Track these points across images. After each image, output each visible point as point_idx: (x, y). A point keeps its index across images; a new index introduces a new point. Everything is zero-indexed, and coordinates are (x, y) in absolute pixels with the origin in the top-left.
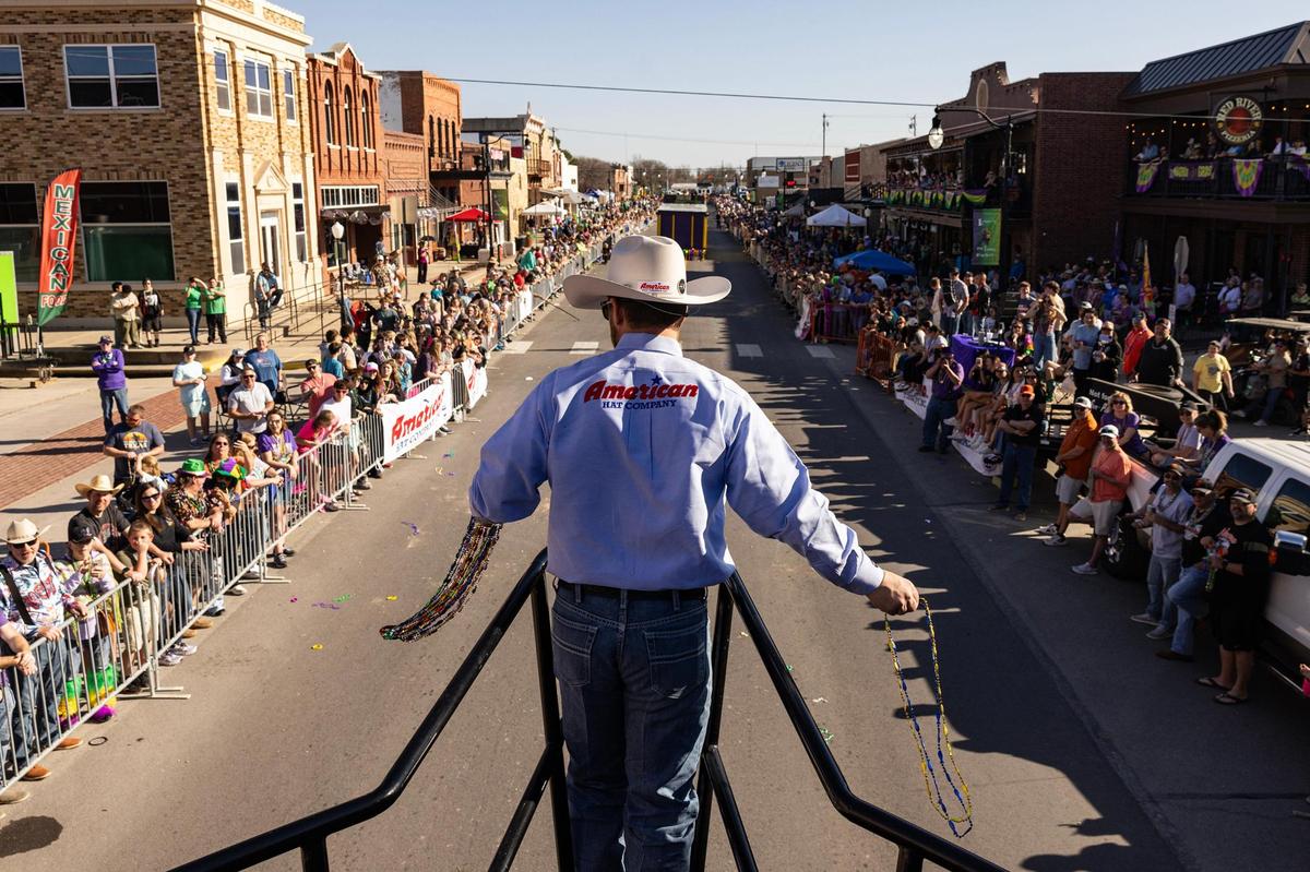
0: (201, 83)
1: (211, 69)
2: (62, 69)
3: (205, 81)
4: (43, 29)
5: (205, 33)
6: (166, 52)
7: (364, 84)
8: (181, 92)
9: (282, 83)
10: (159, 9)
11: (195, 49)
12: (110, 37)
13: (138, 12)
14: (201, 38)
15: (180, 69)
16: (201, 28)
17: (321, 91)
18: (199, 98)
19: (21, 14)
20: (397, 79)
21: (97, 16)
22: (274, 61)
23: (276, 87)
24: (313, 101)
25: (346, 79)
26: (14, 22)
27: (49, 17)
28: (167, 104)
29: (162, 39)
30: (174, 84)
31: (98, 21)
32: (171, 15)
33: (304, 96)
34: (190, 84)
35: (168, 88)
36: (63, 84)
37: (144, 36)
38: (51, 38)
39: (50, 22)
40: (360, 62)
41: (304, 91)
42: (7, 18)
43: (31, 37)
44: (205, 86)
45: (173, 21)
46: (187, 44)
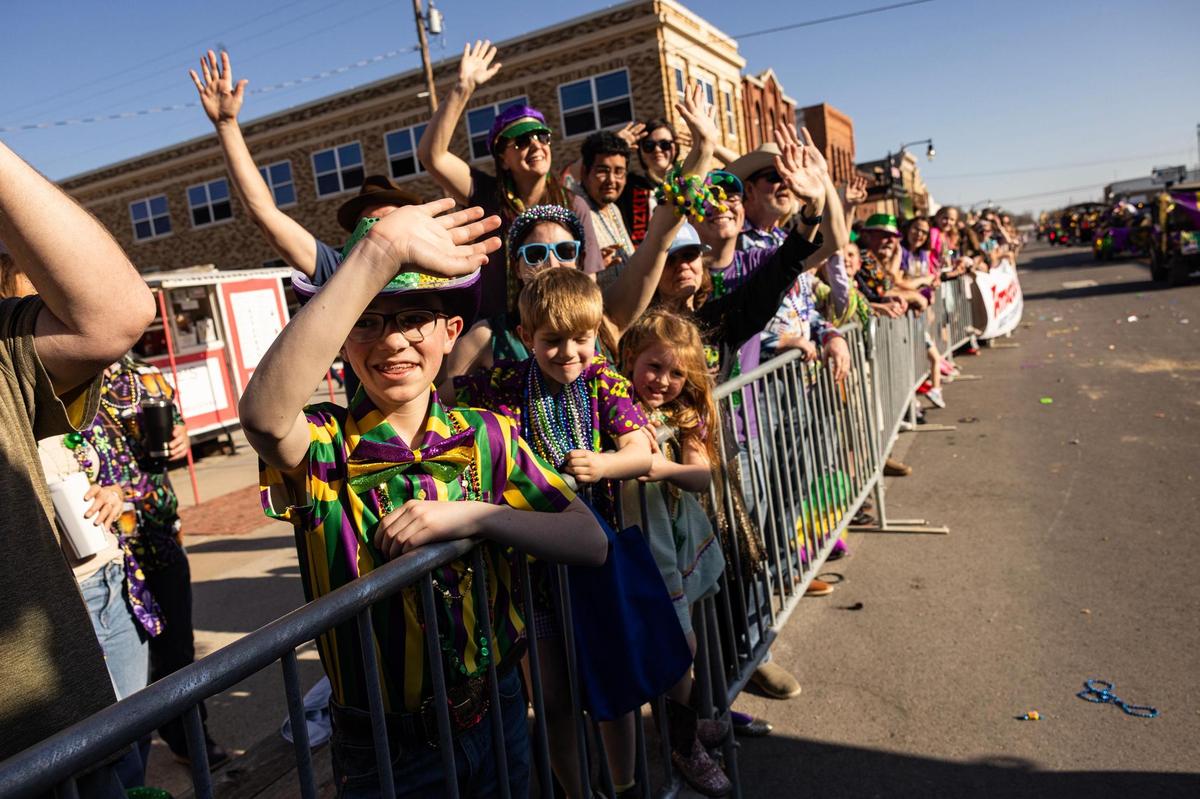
0: (666, 92)
1: (673, 80)
2: (557, 107)
3: (669, 90)
4: (542, 77)
5: (668, 47)
6: (636, 72)
7: (783, 109)
8: (649, 104)
9: (724, 100)
10: (630, 34)
11: (659, 63)
12: (593, 70)
13: (613, 42)
14: (665, 52)
15: (648, 84)
16: (664, 43)
17: (753, 109)
18: (664, 107)
19: (527, 68)
20: (802, 115)
21: (583, 54)
22: (717, 79)
23: (720, 104)
24: (748, 118)
25: (770, 102)
26: (522, 76)
27: (548, 65)
28: (639, 117)
29: (633, 61)
30: (644, 99)
31: (582, 58)
32: (640, 37)
33: (741, 114)
34: (656, 97)
35: (639, 103)
36: (558, 119)
37: (619, 62)
38: (549, 83)
39: (548, 69)
40: (780, 88)
41: (740, 109)
42: (518, 73)
43: (535, 85)
44: (670, 96)
45: (641, 42)
46: (652, 62)
